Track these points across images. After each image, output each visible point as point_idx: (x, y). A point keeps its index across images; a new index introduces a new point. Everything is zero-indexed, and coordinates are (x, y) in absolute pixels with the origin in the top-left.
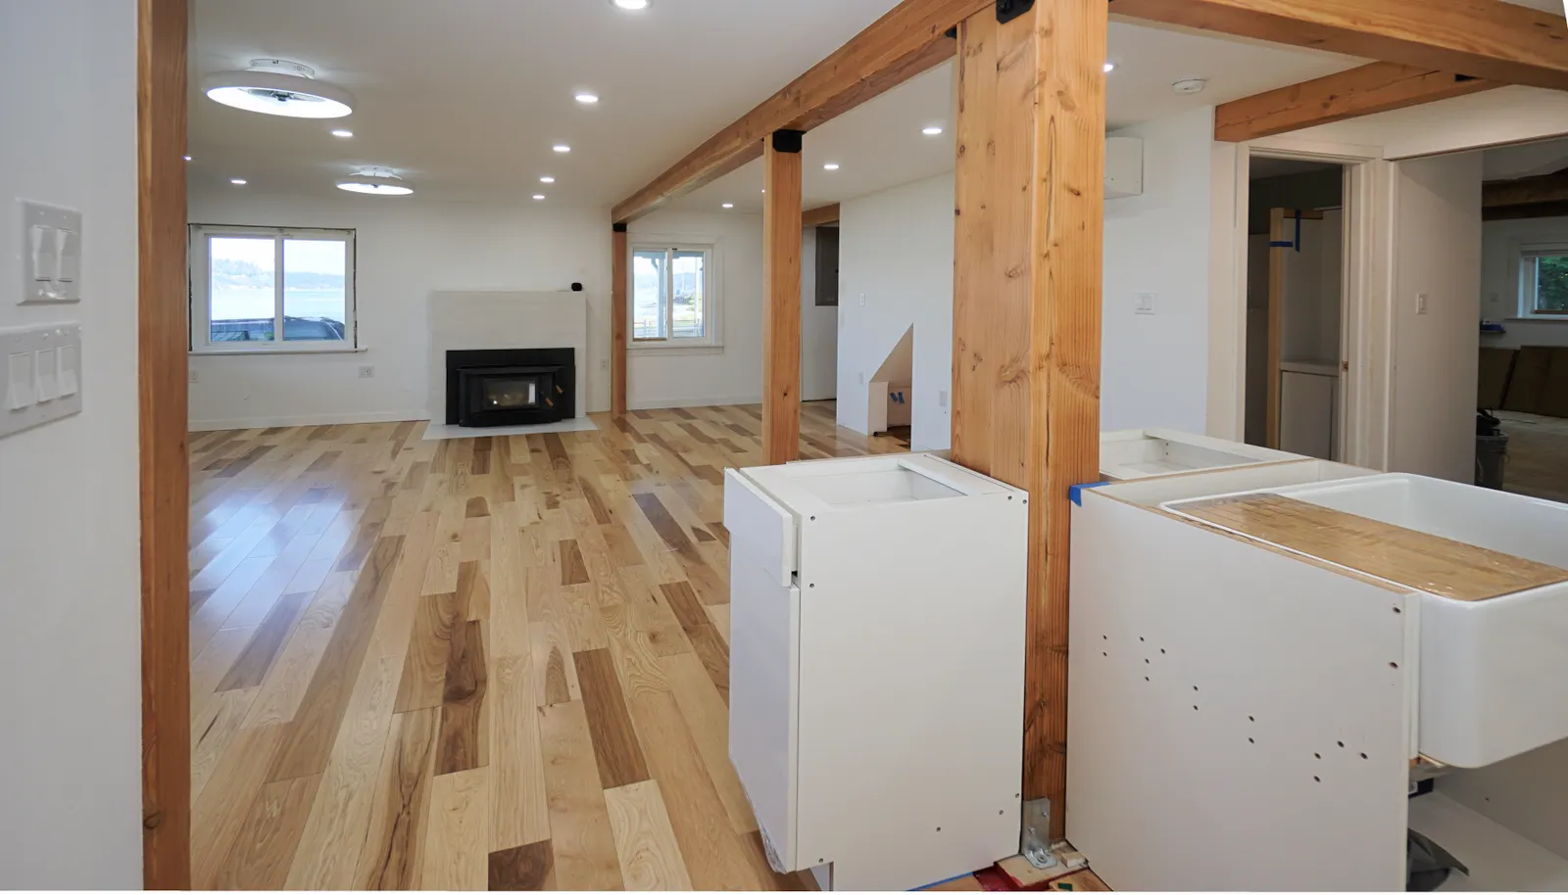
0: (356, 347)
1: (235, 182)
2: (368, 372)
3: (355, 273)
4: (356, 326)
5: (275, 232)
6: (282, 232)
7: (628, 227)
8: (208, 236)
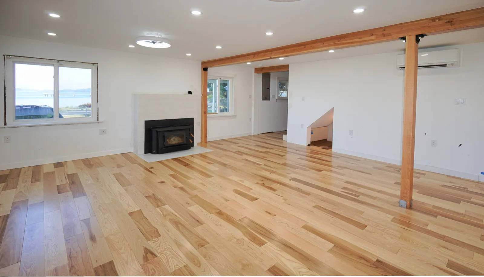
0: (98, 120)
1: (50, 34)
2: (103, 132)
3: (97, 85)
4: (98, 110)
5: (56, 62)
6: (58, 62)
7: (208, 69)
8: (14, 62)
